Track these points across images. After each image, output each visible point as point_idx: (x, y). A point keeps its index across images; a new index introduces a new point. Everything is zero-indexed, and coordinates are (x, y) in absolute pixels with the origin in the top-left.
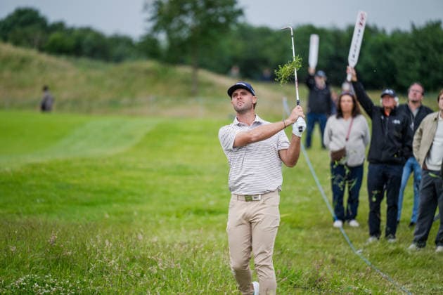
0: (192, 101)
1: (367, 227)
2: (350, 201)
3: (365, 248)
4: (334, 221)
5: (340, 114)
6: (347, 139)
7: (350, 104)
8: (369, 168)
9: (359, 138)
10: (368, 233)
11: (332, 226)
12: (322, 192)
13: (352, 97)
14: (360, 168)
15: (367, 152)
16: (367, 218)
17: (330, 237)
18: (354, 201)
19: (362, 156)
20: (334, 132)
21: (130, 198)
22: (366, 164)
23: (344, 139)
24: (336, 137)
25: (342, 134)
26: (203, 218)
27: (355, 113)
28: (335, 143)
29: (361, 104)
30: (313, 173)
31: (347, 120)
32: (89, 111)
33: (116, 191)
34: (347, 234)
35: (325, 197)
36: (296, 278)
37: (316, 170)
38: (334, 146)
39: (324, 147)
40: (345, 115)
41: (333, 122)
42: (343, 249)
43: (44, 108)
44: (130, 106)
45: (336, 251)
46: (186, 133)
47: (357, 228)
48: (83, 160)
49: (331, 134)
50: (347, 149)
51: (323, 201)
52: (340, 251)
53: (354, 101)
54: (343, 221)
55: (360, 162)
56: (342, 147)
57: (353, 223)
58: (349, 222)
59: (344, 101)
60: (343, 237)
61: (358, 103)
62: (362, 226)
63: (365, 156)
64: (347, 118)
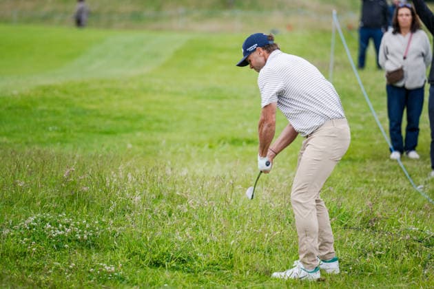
0: (227, 13)
1: (429, 159)
2: (409, 129)
3: (426, 183)
4: (391, 151)
5: (398, 30)
6: (405, 58)
8: (430, 91)
9: (419, 56)
10: (429, 166)
11: (389, 158)
12: (377, 118)
13: (411, 9)
14: (420, 90)
15: (428, 73)
16: (429, 149)
17: (386, 170)
18: (413, 129)
19: (423, 77)
20: (390, 50)
21: (155, 125)
22: (428, 86)
23: (402, 57)
24: (393, 55)
25: (399, 52)
26: (240, 149)
27: (414, 28)
28: (392, 62)
29: (421, 18)
30: (366, 97)
31: (404, 36)
32: (109, 25)
33: (139, 117)
34: (405, 167)
35: (380, 125)
36: (347, 217)
37: (369, 94)
38: (390, 66)
39: (379, 67)
40: (402, 30)
41: (389, 39)
42: (403, 184)
43: (79, 22)
44: (156, 19)
45: (393, 187)
46: (221, 51)
47: (418, 160)
48: (102, 82)
49: (386, 53)
50: (405, 69)
51: (378, 130)
52: (397, 186)
53: (413, 14)
54: (401, 152)
55: (421, 85)
56: (400, 66)
57: (413, 154)
58: (407, 154)
59: (402, 15)
60: (401, 171)
61: (418, 17)
62: (423, 158)
63: (426, 78)
64: (406, 33)
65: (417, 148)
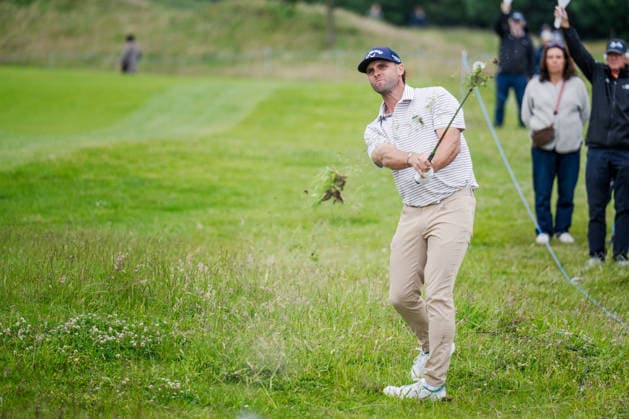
0: (326, 55)
1: (586, 243)
2: (560, 205)
3: (582, 274)
4: (538, 233)
5: (546, 76)
6: (556, 113)
7: (561, 62)
8: (588, 155)
9: (573, 111)
11: (534, 241)
12: (520, 191)
13: (563, 50)
14: (576, 154)
15: (585, 132)
16: (587, 230)
17: (531, 257)
18: (566, 205)
19: (578, 137)
20: (536, 103)
21: (234, 199)
22: (585, 150)
23: (551, 113)
24: (540, 109)
25: (548, 104)
26: (342, 229)
27: (567, 74)
28: (539, 119)
29: (575, 61)
30: (507, 164)
31: (555, 85)
32: (172, 70)
33: (213, 189)
34: (555, 252)
35: (524, 200)
36: (480, 319)
37: (509, 159)
38: (537, 123)
39: (522, 124)
40: (553, 77)
41: (534, 87)
42: (552, 276)
43: (126, 67)
44: (234, 62)
45: (540, 279)
46: (318, 103)
47: (571, 244)
48: (164, 144)
49: (532, 106)
50: (555, 127)
51: (521, 206)
52: (545, 279)
53: (566, 57)
54: (551, 234)
55: (576, 147)
56: (549, 124)
57: (566, 237)
58: (558, 236)
59: (551, 57)
60: (551, 258)
61: (572, 60)
62: (578, 242)
63: (582, 138)
64: (557, 81)
65: (571, 229)
